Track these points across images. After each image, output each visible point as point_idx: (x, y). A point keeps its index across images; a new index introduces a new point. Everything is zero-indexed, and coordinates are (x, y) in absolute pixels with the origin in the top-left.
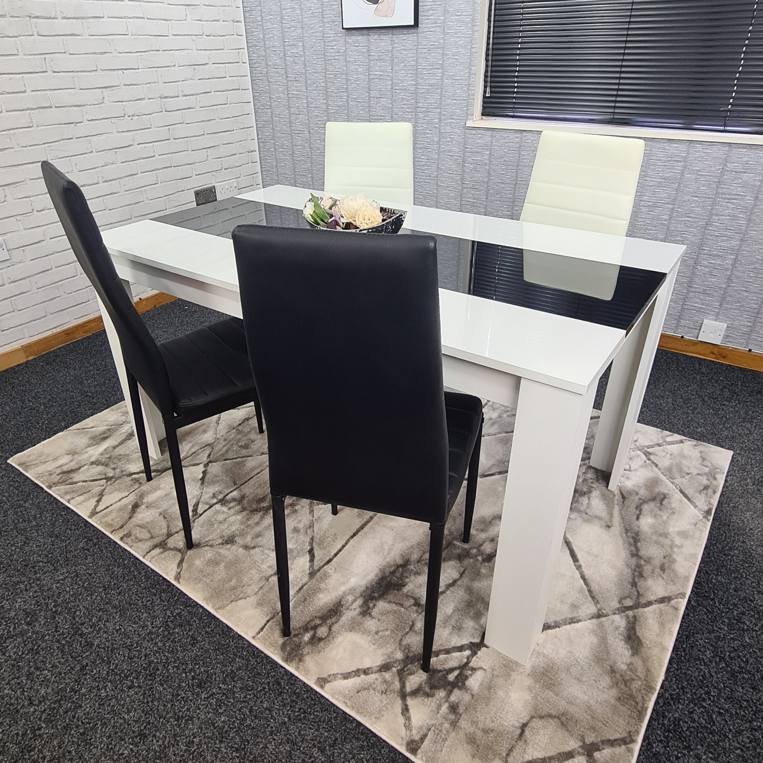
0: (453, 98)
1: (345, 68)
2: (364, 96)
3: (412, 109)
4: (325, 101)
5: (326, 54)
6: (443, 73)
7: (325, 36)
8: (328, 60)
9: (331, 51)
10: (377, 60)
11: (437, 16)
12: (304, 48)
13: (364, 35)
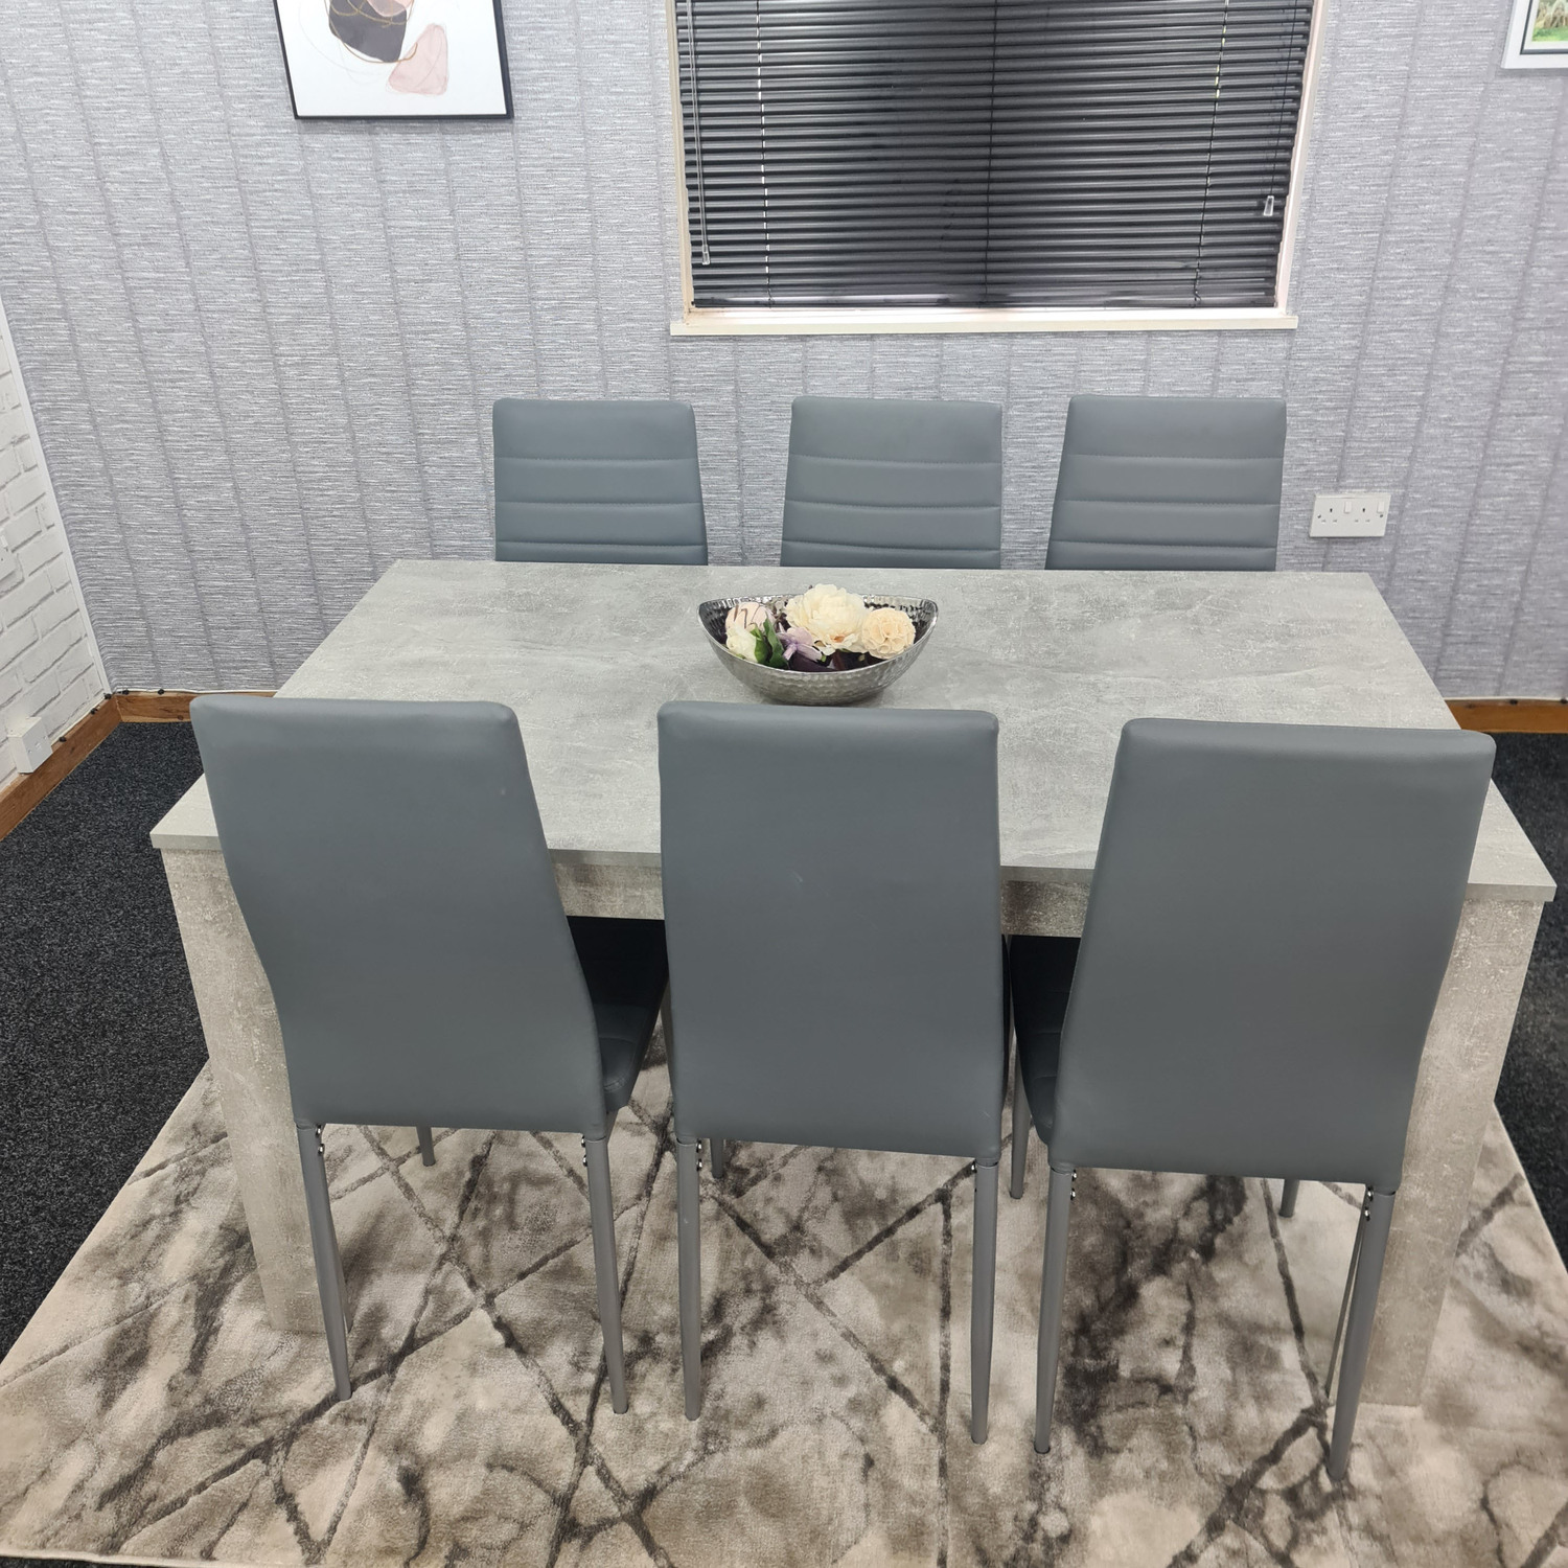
0: (626, 273)
1: (310, 213)
2: (376, 279)
3: (521, 302)
4: (254, 296)
5: (243, 178)
6: (594, 221)
7: (234, 131)
8: (251, 193)
9: (258, 168)
10: (404, 192)
11: (562, 93)
12: (166, 162)
13: (361, 132)
